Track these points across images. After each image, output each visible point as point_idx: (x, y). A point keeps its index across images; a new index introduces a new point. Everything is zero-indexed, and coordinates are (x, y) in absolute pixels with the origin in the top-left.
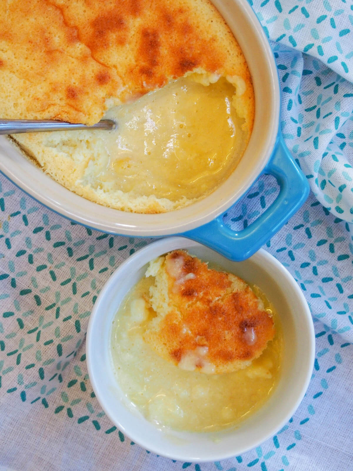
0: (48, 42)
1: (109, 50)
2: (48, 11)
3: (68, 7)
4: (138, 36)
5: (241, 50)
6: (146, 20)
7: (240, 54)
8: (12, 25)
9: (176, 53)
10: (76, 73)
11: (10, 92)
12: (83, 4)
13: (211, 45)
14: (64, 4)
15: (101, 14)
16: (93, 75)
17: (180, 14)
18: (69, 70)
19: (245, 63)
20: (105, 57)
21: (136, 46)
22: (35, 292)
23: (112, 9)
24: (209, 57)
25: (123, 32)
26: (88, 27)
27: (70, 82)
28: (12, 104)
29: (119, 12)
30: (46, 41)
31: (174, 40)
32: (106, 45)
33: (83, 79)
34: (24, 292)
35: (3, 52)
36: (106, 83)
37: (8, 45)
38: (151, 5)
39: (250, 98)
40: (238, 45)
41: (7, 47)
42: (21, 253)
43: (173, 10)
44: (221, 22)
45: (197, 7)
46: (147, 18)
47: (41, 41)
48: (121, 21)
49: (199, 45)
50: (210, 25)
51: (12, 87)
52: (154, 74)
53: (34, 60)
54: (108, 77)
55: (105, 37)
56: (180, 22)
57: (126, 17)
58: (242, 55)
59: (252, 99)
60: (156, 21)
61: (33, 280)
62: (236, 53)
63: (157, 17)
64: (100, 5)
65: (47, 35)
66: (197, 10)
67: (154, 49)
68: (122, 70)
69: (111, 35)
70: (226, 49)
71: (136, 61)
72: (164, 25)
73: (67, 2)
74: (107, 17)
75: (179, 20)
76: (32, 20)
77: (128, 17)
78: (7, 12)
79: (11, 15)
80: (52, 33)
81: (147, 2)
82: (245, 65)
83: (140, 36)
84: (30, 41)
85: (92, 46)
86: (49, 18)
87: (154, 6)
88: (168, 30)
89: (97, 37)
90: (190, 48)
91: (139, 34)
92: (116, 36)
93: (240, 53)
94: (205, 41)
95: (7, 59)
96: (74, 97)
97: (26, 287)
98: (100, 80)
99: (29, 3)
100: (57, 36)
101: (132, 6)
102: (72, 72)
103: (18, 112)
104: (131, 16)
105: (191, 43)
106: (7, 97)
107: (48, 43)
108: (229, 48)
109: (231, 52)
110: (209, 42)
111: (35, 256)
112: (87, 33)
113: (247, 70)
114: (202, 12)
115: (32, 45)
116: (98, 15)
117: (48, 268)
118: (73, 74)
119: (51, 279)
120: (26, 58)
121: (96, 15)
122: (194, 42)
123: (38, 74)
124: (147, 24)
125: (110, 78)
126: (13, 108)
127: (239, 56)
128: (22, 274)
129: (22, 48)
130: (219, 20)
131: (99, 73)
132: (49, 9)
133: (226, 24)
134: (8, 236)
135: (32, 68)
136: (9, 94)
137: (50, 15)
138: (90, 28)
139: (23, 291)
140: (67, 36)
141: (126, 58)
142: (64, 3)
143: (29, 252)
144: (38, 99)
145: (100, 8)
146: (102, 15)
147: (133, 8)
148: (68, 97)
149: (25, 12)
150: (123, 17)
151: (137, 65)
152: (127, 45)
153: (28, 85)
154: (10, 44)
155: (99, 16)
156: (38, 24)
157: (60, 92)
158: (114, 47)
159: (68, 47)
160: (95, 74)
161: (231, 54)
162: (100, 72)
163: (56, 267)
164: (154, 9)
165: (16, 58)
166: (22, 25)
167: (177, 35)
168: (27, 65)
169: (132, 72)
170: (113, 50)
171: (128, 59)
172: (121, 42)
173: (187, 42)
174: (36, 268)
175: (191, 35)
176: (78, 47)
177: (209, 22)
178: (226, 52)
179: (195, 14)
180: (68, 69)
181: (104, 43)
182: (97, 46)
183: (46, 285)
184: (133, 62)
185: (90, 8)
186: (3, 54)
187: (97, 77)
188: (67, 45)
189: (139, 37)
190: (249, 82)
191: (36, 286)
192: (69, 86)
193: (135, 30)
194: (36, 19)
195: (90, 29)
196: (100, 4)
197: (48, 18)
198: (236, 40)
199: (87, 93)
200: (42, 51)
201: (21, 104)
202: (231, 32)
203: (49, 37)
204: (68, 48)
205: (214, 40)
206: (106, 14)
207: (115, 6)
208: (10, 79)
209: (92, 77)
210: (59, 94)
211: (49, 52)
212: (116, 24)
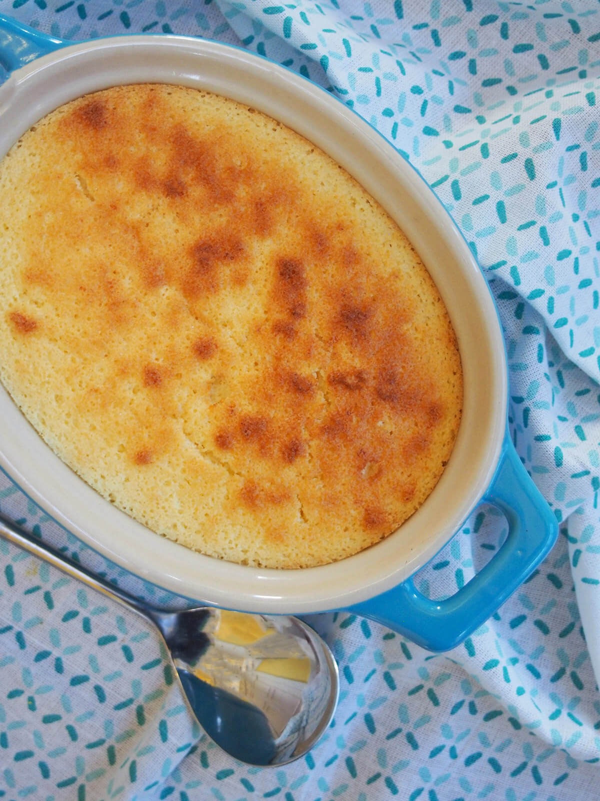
0: (112, 287)
1: (218, 295)
2: (113, 235)
3: (147, 225)
4: (268, 271)
5: (439, 293)
6: (281, 244)
7: (437, 300)
8: (52, 259)
9: (334, 296)
10: (160, 343)
11: (49, 376)
12: (174, 219)
13: (391, 285)
14: (141, 220)
15: (204, 235)
16: (188, 343)
17: (338, 233)
18: (148, 338)
19: (446, 315)
20: (213, 306)
21: (265, 286)
22: (95, 680)
23: (223, 226)
24: (390, 305)
25: (242, 263)
26: (183, 257)
27: (149, 357)
28: (53, 397)
29: (235, 231)
30: (110, 286)
31: (331, 275)
32: (213, 287)
33: (171, 353)
34: (77, 681)
35: (37, 307)
36: (212, 357)
37: (45, 295)
38: (289, 218)
39: (455, 374)
40: (434, 285)
41: (44, 298)
42: (71, 615)
43: (327, 225)
44: (405, 247)
45: (365, 221)
46: (283, 240)
47: (100, 287)
48: (238, 246)
49: (373, 284)
50: (388, 252)
51: (53, 368)
52: (297, 332)
53: (89, 319)
54: (214, 346)
55: (213, 273)
56: (339, 246)
57: (247, 238)
58: (440, 301)
59: (458, 375)
60: (299, 244)
61: (92, 660)
62: (431, 300)
63: (299, 237)
64: (202, 220)
65: (110, 276)
66: (366, 227)
67: (297, 290)
68: (240, 330)
69: (222, 268)
70: (415, 291)
71: (266, 312)
72: (313, 251)
73: (147, 217)
74: (214, 240)
75: (337, 241)
76: (85, 251)
77: (250, 238)
78: (44, 237)
79: (51, 242)
80: (119, 273)
81: (281, 214)
82: (445, 318)
83: (272, 269)
84: (81, 288)
85: (191, 290)
86: (114, 248)
87: (294, 220)
88: (319, 259)
89: (199, 272)
90: (357, 288)
91: (271, 265)
92: (231, 270)
93: (437, 298)
94: (382, 278)
95: (44, 317)
96: (156, 384)
97: (80, 672)
98: (201, 353)
99: (80, 222)
100: (127, 278)
101: (256, 221)
102: (153, 340)
103: (63, 411)
104: (256, 236)
105: (359, 281)
106: (43, 383)
107: (113, 290)
108: (419, 291)
109: (423, 298)
110: (388, 279)
111: (94, 620)
112: (181, 268)
113: (449, 326)
114: (373, 230)
115: (85, 293)
116: (200, 236)
117: (119, 641)
118: (155, 343)
119: (124, 659)
120: (76, 316)
121: (196, 237)
122: (364, 279)
123: (94, 343)
124: (285, 250)
125: (217, 347)
126: (54, 403)
127: (436, 304)
128: (73, 650)
129: (68, 299)
130: (402, 243)
131: (198, 340)
132: (113, 232)
133: (413, 249)
134: (48, 587)
135: (85, 333)
136: (47, 379)
137: (116, 243)
138: (187, 259)
139: (75, 678)
140: (144, 277)
141: (249, 308)
142: (142, 218)
143: (84, 613)
144: (96, 391)
145: (203, 224)
146: (206, 237)
147: (259, 224)
148: (146, 384)
149: (73, 237)
150: (243, 239)
151: (267, 320)
152: (250, 286)
153: (78, 366)
154: (48, 293)
155: (200, 238)
156: (96, 257)
157: (133, 375)
158: (228, 289)
159: (146, 294)
160: (191, 342)
161: (424, 301)
162: (201, 339)
163: (134, 639)
164: (294, 225)
165: (58, 315)
166: (69, 260)
167: (335, 267)
168: (76, 328)
169: (259, 330)
170: (226, 296)
171: (252, 309)
172: (240, 281)
173: (351, 279)
174: (96, 640)
175: (358, 267)
176: (163, 295)
177: (387, 247)
178: (416, 296)
179: (363, 232)
180: (145, 336)
181: (210, 282)
182: (199, 289)
183: (116, 669)
184: (261, 315)
185: (186, 226)
186: (37, 309)
187: (195, 348)
188: (144, 291)
189: (270, 272)
190: (452, 348)
191: (97, 670)
192: (148, 365)
193: (263, 259)
194: (91, 249)
195: (187, 261)
196: (202, 217)
197: (111, 247)
198: (430, 277)
199: (179, 376)
200: (103, 305)
201: (68, 398)
202: (422, 265)
203: (114, 280)
204: (146, 297)
205: (396, 275)
206: (214, 234)
207: (228, 221)
208: (50, 353)
209: (187, 347)
210: (132, 380)
211: (115, 305)
212: (231, 250)
